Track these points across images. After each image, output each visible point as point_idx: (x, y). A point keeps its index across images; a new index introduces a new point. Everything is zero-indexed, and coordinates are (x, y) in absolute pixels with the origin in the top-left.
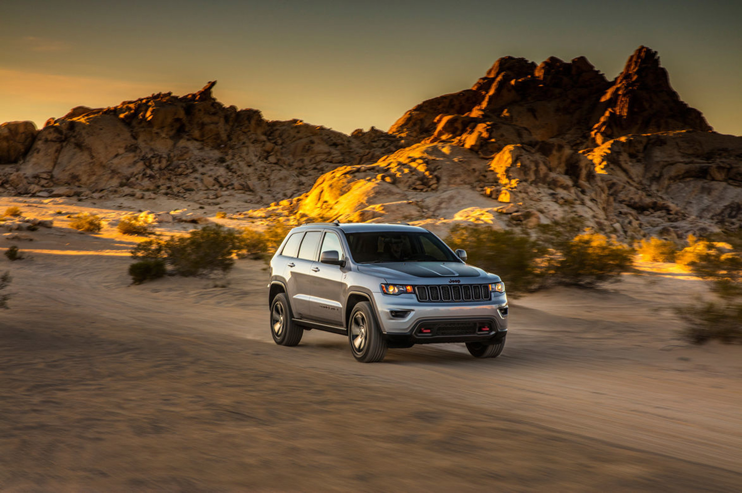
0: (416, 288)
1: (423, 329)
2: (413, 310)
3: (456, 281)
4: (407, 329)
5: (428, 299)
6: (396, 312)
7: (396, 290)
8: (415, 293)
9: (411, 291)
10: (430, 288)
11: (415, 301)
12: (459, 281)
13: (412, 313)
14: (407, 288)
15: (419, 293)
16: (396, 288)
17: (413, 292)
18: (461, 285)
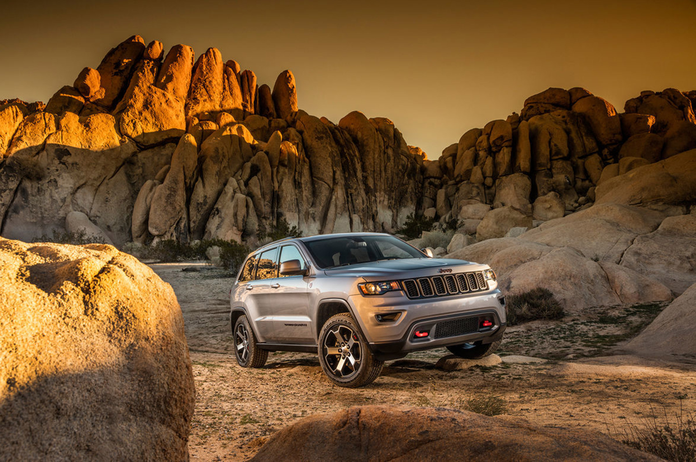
0: (403, 283)
1: (417, 333)
2: (404, 310)
3: (447, 271)
4: (399, 335)
5: (419, 295)
6: (383, 315)
7: (379, 289)
8: (402, 289)
9: (397, 288)
10: (420, 281)
11: (405, 299)
12: (451, 270)
13: (404, 314)
14: (392, 285)
15: (408, 289)
16: (378, 287)
17: (400, 288)
18: (454, 275)
